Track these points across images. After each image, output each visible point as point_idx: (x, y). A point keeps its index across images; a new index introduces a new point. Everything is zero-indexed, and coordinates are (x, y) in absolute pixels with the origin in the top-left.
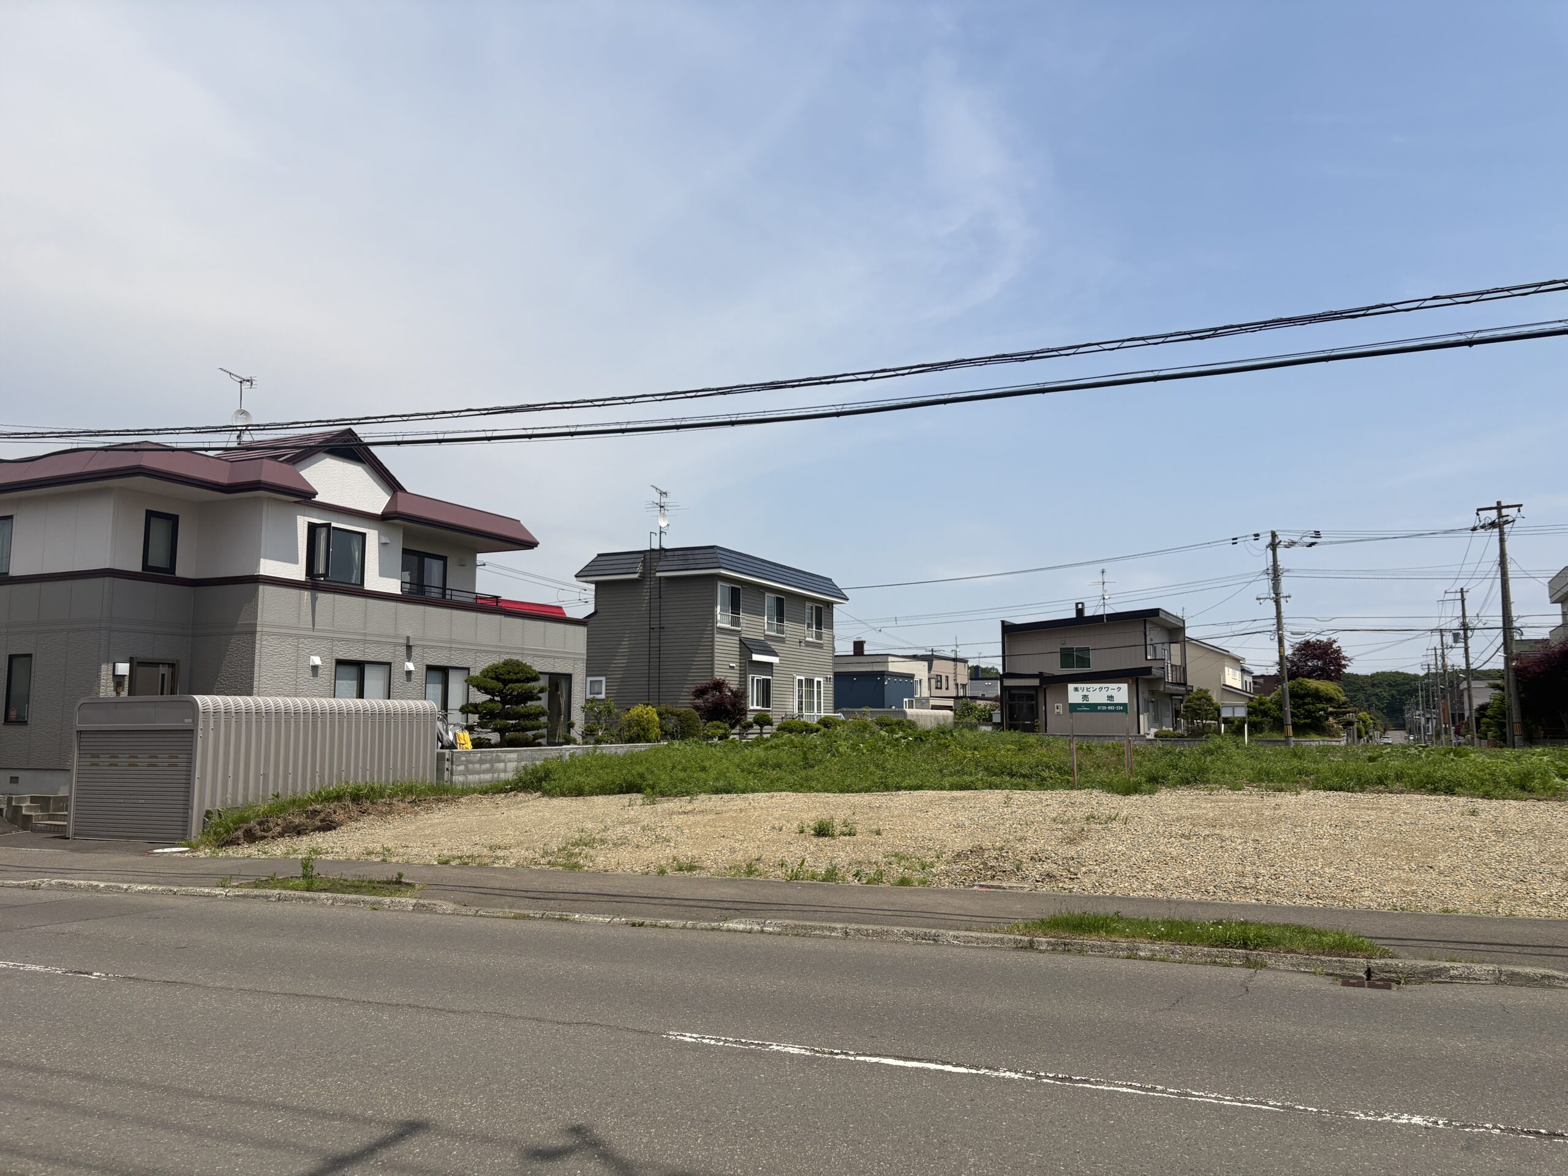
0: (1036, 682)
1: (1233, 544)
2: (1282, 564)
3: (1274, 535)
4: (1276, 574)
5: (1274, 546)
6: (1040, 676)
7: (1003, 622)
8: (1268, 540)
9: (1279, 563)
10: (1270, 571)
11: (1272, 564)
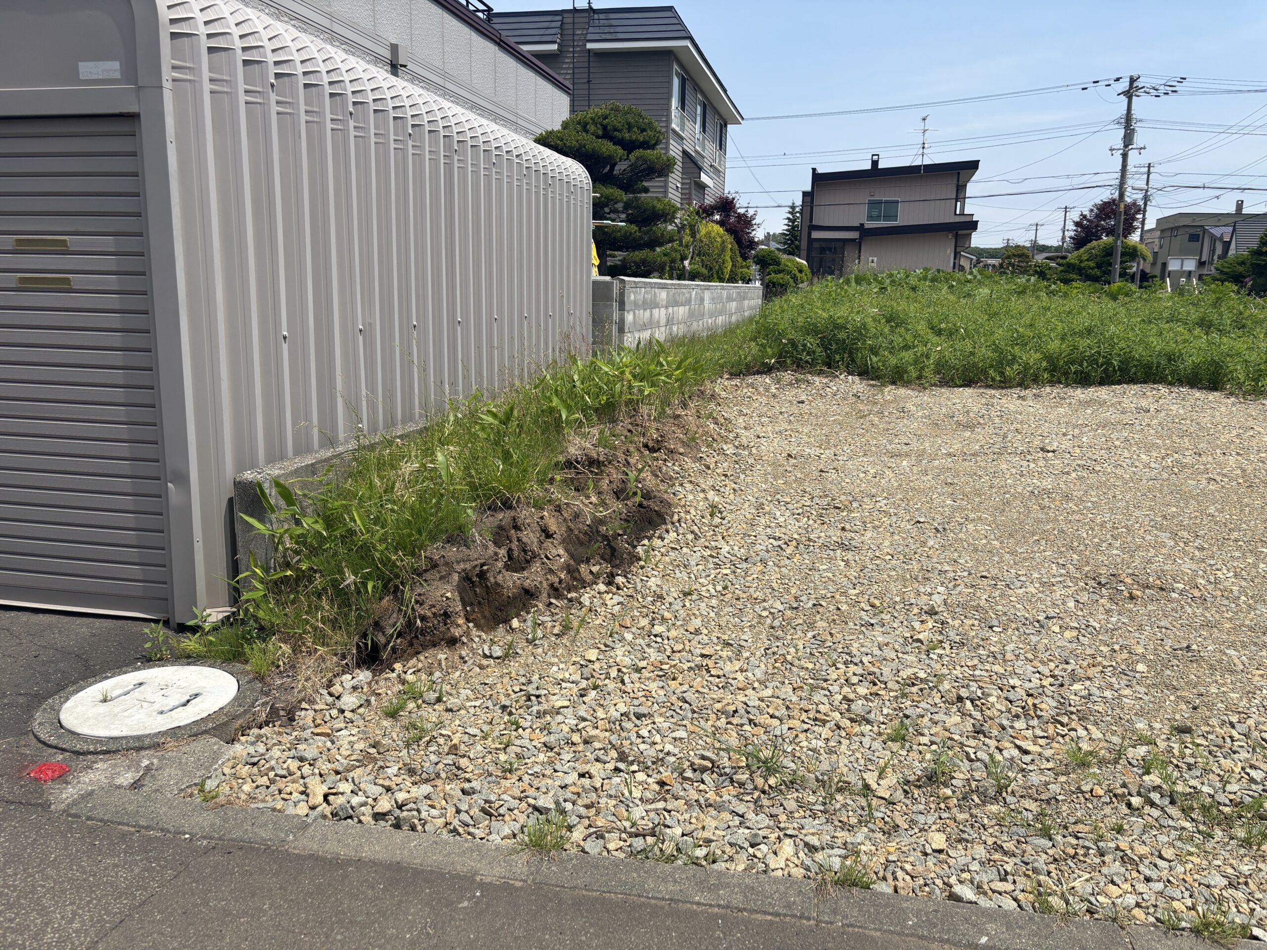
0: (854, 235)
1: (1083, 89)
2: (1136, 112)
3: (1132, 80)
4: (1128, 122)
5: (1129, 94)
6: (860, 228)
7: (814, 170)
8: (1124, 85)
9: (1133, 112)
10: (1123, 121)
11: (1125, 112)
